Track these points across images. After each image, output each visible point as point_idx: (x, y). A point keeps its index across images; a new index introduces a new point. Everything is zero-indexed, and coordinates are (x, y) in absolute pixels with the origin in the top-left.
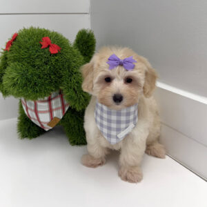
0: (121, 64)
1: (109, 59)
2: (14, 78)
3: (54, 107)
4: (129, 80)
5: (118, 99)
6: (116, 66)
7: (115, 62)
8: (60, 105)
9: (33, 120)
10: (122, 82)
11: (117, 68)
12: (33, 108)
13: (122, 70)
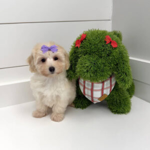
0: (50, 50)
1: (42, 48)
2: (87, 67)
3: (105, 87)
4: (56, 58)
5: (52, 69)
6: (47, 51)
7: (45, 49)
8: (109, 85)
9: (86, 96)
10: (52, 60)
11: (48, 52)
12: (90, 88)
13: (51, 52)
